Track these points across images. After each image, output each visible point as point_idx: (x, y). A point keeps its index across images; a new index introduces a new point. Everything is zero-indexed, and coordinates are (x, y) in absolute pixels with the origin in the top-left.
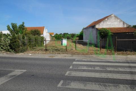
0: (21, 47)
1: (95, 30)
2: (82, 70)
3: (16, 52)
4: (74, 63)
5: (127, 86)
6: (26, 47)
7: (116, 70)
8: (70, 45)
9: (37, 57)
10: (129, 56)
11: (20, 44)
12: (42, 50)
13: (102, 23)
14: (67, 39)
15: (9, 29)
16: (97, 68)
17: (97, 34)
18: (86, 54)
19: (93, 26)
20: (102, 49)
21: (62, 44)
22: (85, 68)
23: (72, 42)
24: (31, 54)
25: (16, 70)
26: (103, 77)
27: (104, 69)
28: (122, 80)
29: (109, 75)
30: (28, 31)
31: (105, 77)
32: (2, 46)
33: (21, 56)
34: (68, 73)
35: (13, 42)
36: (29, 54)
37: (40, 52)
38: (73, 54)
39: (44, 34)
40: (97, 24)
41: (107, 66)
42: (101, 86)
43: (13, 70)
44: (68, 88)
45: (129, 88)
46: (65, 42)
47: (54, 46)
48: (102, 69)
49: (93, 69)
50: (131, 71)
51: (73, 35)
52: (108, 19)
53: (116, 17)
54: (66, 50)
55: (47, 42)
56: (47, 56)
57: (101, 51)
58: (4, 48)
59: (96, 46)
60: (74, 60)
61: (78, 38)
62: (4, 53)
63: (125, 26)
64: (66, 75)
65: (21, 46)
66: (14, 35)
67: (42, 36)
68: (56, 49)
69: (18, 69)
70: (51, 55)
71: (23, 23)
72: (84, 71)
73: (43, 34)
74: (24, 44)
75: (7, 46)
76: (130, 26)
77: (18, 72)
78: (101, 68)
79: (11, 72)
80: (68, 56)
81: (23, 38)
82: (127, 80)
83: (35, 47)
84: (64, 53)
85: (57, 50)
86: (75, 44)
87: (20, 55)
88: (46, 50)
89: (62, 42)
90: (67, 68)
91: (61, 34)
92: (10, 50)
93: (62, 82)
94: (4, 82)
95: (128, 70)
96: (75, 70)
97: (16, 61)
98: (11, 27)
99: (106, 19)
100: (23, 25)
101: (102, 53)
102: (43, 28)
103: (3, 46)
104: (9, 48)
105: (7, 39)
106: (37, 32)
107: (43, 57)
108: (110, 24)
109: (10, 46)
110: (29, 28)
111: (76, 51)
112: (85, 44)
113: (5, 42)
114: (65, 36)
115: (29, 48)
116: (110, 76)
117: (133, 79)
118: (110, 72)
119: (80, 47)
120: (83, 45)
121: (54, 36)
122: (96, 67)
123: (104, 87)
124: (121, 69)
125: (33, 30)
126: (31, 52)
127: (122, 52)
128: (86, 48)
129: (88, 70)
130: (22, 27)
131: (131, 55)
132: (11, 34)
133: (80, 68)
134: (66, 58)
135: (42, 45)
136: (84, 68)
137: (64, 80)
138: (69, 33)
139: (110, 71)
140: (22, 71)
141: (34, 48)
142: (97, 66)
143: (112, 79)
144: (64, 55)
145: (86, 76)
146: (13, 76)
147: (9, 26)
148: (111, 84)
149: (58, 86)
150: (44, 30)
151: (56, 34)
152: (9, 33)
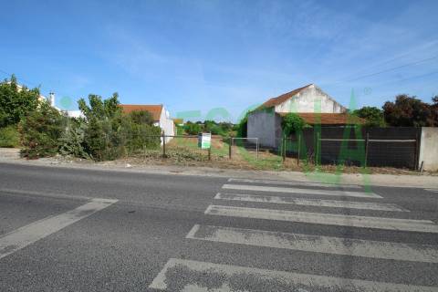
0: (109, 149)
1: (274, 116)
2: (243, 202)
3: (98, 158)
4: (226, 186)
5: (337, 239)
6: (119, 149)
7: (315, 204)
8: (219, 147)
9: (143, 171)
10: (344, 175)
11: (108, 142)
12: (155, 157)
13: (289, 102)
14: (213, 134)
15: (82, 106)
16: (275, 200)
17: (276, 126)
18: (252, 169)
19: (269, 108)
20: (287, 159)
21: (200, 145)
22: (248, 199)
23: (224, 141)
24: (130, 163)
25: (96, 200)
26: (287, 220)
27: (289, 203)
28: (328, 225)
29: (299, 216)
30: (126, 114)
31: (292, 220)
32: (65, 145)
33: (108, 169)
34: (210, 208)
35: (92, 137)
36: (126, 166)
37: (152, 161)
38: (224, 166)
39: (160, 120)
40: (279, 104)
41: (296, 196)
42: (283, 238)
43: (89, 199)
44: (210, 242)
45: (341, 244)
46: (206, 140)
47: (182, 149)
48: (284, 202)
49: (266, 201)
50: (347, 207)
51: (225, 127)
52: (301, 94)
53: (318, 90)
54: (207, 159)
55: (168, 140)
56: (165, 170)
57: (286, 162)
58: (71, 149)
59: (274, 151)
60: (225, 181)
61: (235, 133)
62: (69, 159)
63: (338, 111)
64: (206, 212)
65: (109, 146)
66: (93, 122)
67: (156, 125)
68: (187, 154)
69: (99, 197)
70: (176, 168)
71: (116, 95)
72: (246, 204)
73: (158, 121)
74: (116, 141)
75: (77, 145)
77: (99, 203)
78: (283, 200)
79: (83, 202)
80: (211, 172)
81: (115, 128)
82: (338, 227)
83: (140, 150)
84: (204, 164)
85: (189, 158)
86: (228, 146)
87: (106, 166)
88: (165, 156)
89: (200, 140)
90: (209, 197)
91: (200, 122)
92: (84, 154)
93: (196, 228)
94: (68, 224)
95: (340, 205)
97: (95, 179)
98: (88, 104)
99: (298, 95)
100: (114, 100)
101: (287, 167)
102: (158, 109)
103: (69, 144)
104: (81, 149)
105: (78, 130)
106: (145, 117)
107: (157, 172)
108: (306, 106)
109: (83, 144)
110: (128, 106)
111: (230, 161)
112: (250, 146)
113: (74, 135)
114: (207, 127)
115: (126, 150)
116: (302, 217)
117: (350, 225)
118: (303, 208)
119: (239, 152)
120: (246, 148)
121: (183, 127)
122: (272, 197)
123: (288, 241)
124: (325, 204)
125: (138, 112)
126: (131, 160)
127: (330, 166)
128: (254, 156)
129: (255, 203)
130: (113, 104)
131: (348, 172)
132: (88, 119)
133: (238, 199)
134: (209, 175)
135: (155, 146)
136: (246, 199)
137: (200, 224)
138: (217, 122)
139: (304, 206)
140: (109, 201)
141: (137, 151)
142: (275, 194)
143: (306, 224)
144: (203, 168)
145: (251, 217)
146: (87, 212)
147: (82, 100)
148: (303, 235)
149: (187, 237)
150: (160, 113)
151: (189, 122)
152: (83, 116)
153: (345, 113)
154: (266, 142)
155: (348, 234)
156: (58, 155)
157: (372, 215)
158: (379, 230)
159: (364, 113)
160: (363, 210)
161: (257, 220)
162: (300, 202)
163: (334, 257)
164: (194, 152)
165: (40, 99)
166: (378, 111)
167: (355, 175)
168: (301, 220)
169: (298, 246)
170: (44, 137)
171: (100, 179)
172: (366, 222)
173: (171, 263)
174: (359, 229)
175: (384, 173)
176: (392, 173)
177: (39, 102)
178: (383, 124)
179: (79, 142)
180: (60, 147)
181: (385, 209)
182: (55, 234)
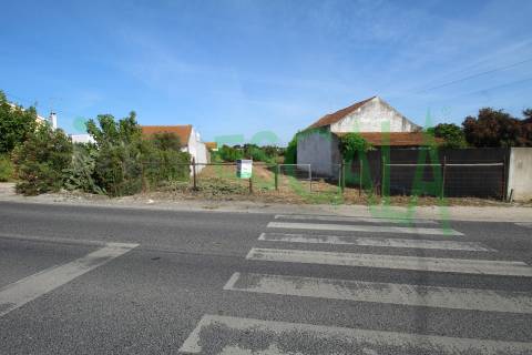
0: (126, 181)
2: (293, 243)
3: (112, 193)
4: (271, 225)
5: (409, 286)
6: (139, 181)
7: (381, 244)
8: (263, 177)
9: (170, 208)
11: (124, 172)
12: (183, 190)
13: (347, 119)
14: (254, 160)
15: (91, 129)
16: (332, 240)
17: (333, 148)
18: (304, 202)
19: (323, 126)
20: (346, 189)
21: (239, 174)
22: (300, 239)
23: (269, 169)
24: (153, 198)
25: (111, 244)
26: (348, 264)
27: (350, 244)
28: (396, 270)
29: (362, 259)
30: (147, 137)
31: (354, 264)
32: (72, 177)
33: (126, 206)
34: (253, 251)
35: (104, 167)
36: (148, 201)
37: (180, 195)
38: (269, 200)
39: (190, 144)
40: (335, 122)
41: (358, 234)
42: (342, 286)
43: (102, 243)
44: (252, 293)
45: (414, 293)
46: (247, 168)
47: (217, 180)
48: (343, 243)
49: (321, 241)
50: (420, 247)
51: (270, 151)
52: (363, 109)
53: (383, 104)
54: (249, 191)
55: (199, 169)
56: (196, 206)
57: (345, 194)
58: (78, 183)
59: (331, 180)
60: (271, 218)
61: (282, 159)
62: (77, 195)
63: (408, 129)
64: (248, 257)
65: (126, 177)
66: (105, 148)
67: (184, 150)
68: (223, 186)
69: (115, 241)
70: (209, 203)
71: (133, 114)
72: (297, 246)
73: (187, 146)
74: (135, 172)
75: (86, 178)
76: (421, 128)
77: (115, 249)
78: (341, 240)
79: (96, 247)
80: (254, 207)
81: (133, 156)
82: (409, 271)
83: (165, 182)
84: (245, 197)
85: (226, 191)
86: (273, 174)
87: (123, 202)
88: (195, 189)
89: (239, 168)
91: (239, 146)
92: (95, 188)
93: (235, 277)
94: (77, 275)
95: (412, 244)
96: (274, 245)
97: (109, 218)
98: (98, 126)
99: (359, 110)
100: (131, 121)
101: (346, 199)
102: (187, 130)
103: (76, 177)
104: (92, 181)
105: (86, 159)
106: (170, 140)
107: (188, 209)
108: (369, 124)
109: (94, 176)
110: (150, 128)
111: (277, 194)
112: (301, 175)
113: (82, 166)
114: (249, 152)
115: (147, 183)
116: (366, 260)
117: (424, 269)
118: (367, 250)
119: (288, 182)
120: (296, 177)
121: (217, 153)
122: (329, 237)
123: (349, 291)
124: (394, 244)
125: (161, 135)
126: (153, 194)
127: (399, 197)
128: (307, 186)
129: (308, 244)
130: (129, 126)
131: (421, 205)
132: (99, 144)
133: (287, 240)
134: (250, 211)
135: (183, 176)
136: (297, 240)
137: (241, 271)
138: (260, 146)
139: (367, 247)
140: (125, 245)
141: (161, 183)
142: (333, 233)
143: (370, 268)
144: (243, 203)
145: (303, 262)
146: (100, 260)
147: (91, 121)
148: (367, 283)
149: (225, 288)
150: (189, 135)
151: (225, 147)
152: (93, 141)
153: (417, 132)
154: (321, 170)
155: (422, 280)
156: (63, 190)
157: (451, 256)
158: (460, 274)
159: (440, 131)
160: (439, 250)
161: (310, 265)
162: (364, 243)
163: (405, 308)
164: (232, 183)
165: (37, 121)
166: (456, 128)
167: (430, 208)
168: (365, 265)
169: (361, 296)
170: (44, 167)
171: (116, 218)
172: (444, 264)
173: (206, 320)
174: (435, 273)
175: (465, 204)
176: (475, 205)
177: (36, 124)
178: (463, 144)
179: (89, 173)
180: (65, 180)
181: (467, 248)
182: (61, 288)
